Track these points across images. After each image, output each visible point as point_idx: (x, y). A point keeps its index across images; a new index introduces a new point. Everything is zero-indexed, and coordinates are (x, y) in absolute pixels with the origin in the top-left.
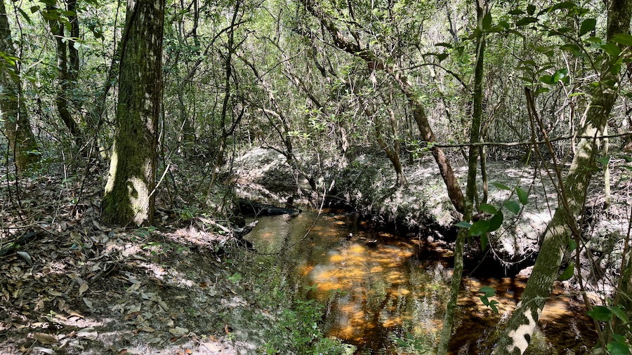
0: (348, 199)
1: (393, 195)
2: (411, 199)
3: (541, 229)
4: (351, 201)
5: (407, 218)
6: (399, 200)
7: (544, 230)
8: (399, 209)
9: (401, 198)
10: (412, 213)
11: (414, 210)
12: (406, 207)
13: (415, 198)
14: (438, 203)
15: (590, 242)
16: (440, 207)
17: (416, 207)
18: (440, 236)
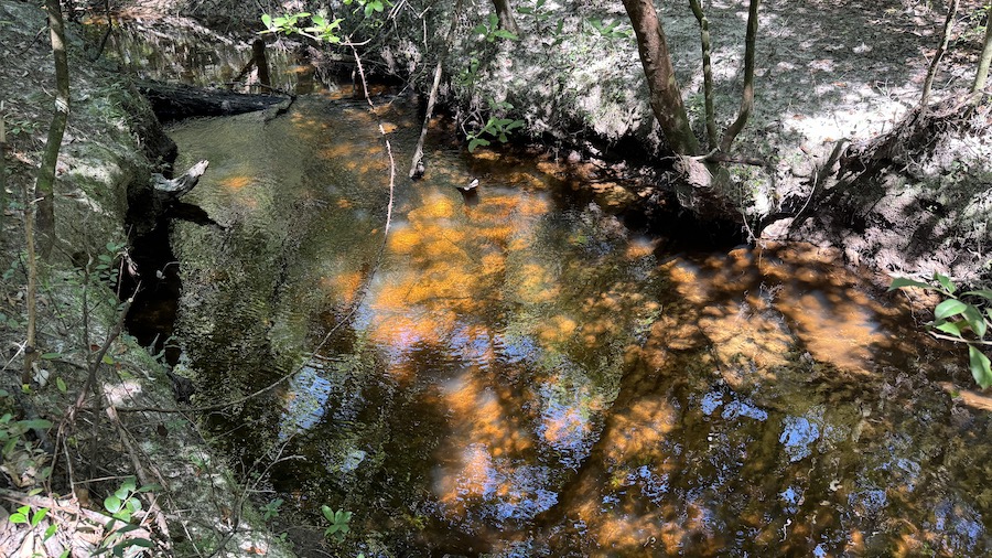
0: (391, 62)
1: (493, 63)
2: (533, 70)
3: (821, 155)
4: (397, 65)
5: (528, 117)
6: (507, 76)
7: (827, 159)
8: (510, 98)
9: (510, 69)
10: (537, 105)
11: (539, 99)
12: (524, 93)
13: (538, 69)
14: (593, 85)
15: (921, 184)
16: (596, 92)
17: (544, 91)
18: (594, 151)
